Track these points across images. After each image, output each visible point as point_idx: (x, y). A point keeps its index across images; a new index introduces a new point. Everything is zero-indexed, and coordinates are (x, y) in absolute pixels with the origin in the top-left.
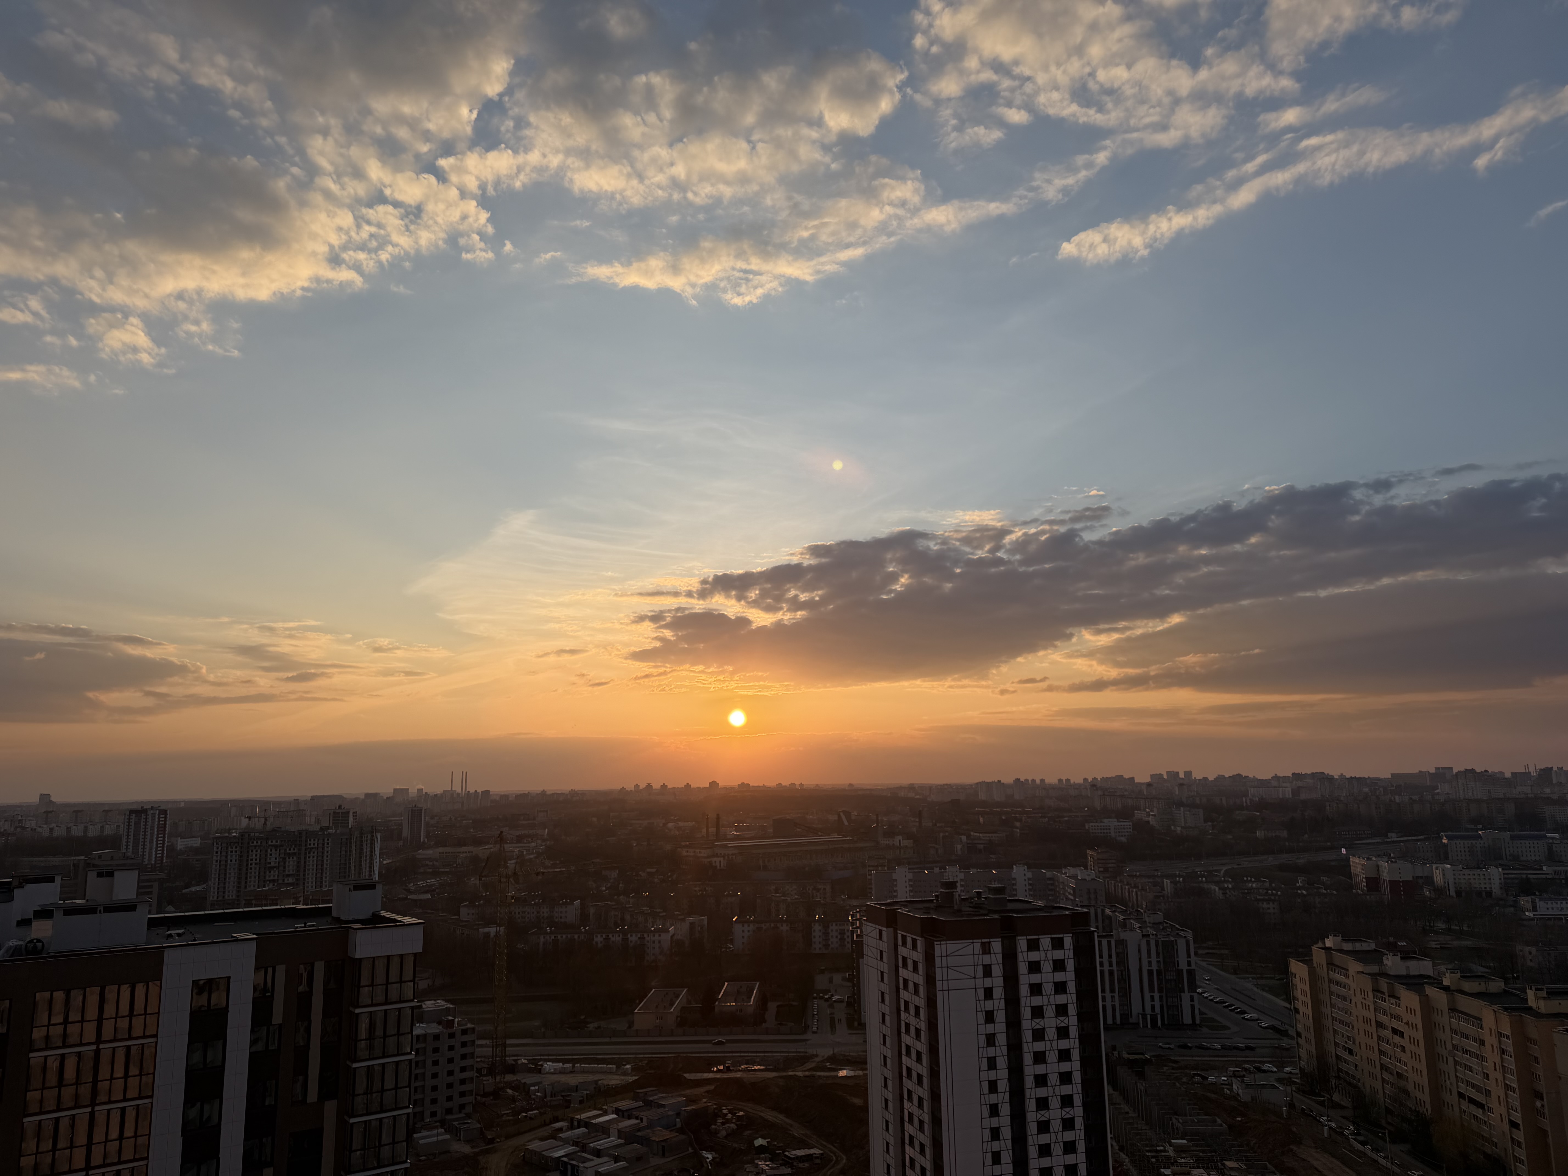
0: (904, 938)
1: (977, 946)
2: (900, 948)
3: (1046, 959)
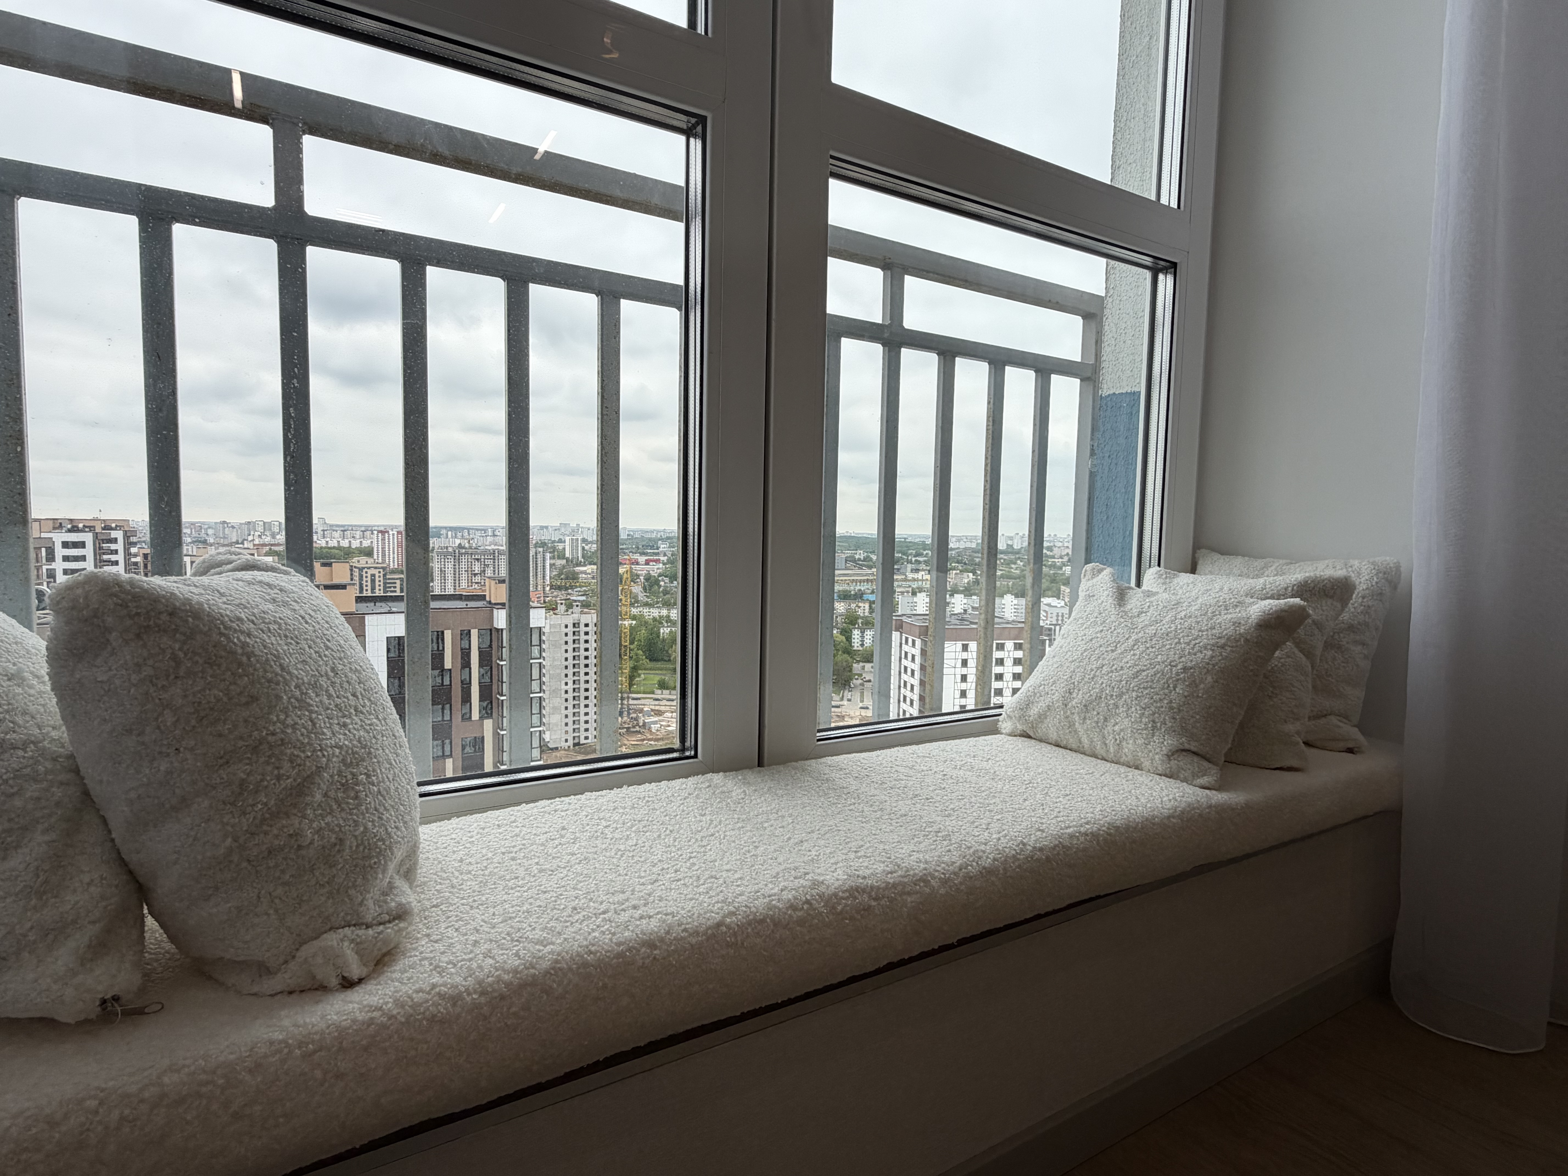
0: (907, 639)
1: (959, 645)
2: (903, 646)
3: (1009, 657)
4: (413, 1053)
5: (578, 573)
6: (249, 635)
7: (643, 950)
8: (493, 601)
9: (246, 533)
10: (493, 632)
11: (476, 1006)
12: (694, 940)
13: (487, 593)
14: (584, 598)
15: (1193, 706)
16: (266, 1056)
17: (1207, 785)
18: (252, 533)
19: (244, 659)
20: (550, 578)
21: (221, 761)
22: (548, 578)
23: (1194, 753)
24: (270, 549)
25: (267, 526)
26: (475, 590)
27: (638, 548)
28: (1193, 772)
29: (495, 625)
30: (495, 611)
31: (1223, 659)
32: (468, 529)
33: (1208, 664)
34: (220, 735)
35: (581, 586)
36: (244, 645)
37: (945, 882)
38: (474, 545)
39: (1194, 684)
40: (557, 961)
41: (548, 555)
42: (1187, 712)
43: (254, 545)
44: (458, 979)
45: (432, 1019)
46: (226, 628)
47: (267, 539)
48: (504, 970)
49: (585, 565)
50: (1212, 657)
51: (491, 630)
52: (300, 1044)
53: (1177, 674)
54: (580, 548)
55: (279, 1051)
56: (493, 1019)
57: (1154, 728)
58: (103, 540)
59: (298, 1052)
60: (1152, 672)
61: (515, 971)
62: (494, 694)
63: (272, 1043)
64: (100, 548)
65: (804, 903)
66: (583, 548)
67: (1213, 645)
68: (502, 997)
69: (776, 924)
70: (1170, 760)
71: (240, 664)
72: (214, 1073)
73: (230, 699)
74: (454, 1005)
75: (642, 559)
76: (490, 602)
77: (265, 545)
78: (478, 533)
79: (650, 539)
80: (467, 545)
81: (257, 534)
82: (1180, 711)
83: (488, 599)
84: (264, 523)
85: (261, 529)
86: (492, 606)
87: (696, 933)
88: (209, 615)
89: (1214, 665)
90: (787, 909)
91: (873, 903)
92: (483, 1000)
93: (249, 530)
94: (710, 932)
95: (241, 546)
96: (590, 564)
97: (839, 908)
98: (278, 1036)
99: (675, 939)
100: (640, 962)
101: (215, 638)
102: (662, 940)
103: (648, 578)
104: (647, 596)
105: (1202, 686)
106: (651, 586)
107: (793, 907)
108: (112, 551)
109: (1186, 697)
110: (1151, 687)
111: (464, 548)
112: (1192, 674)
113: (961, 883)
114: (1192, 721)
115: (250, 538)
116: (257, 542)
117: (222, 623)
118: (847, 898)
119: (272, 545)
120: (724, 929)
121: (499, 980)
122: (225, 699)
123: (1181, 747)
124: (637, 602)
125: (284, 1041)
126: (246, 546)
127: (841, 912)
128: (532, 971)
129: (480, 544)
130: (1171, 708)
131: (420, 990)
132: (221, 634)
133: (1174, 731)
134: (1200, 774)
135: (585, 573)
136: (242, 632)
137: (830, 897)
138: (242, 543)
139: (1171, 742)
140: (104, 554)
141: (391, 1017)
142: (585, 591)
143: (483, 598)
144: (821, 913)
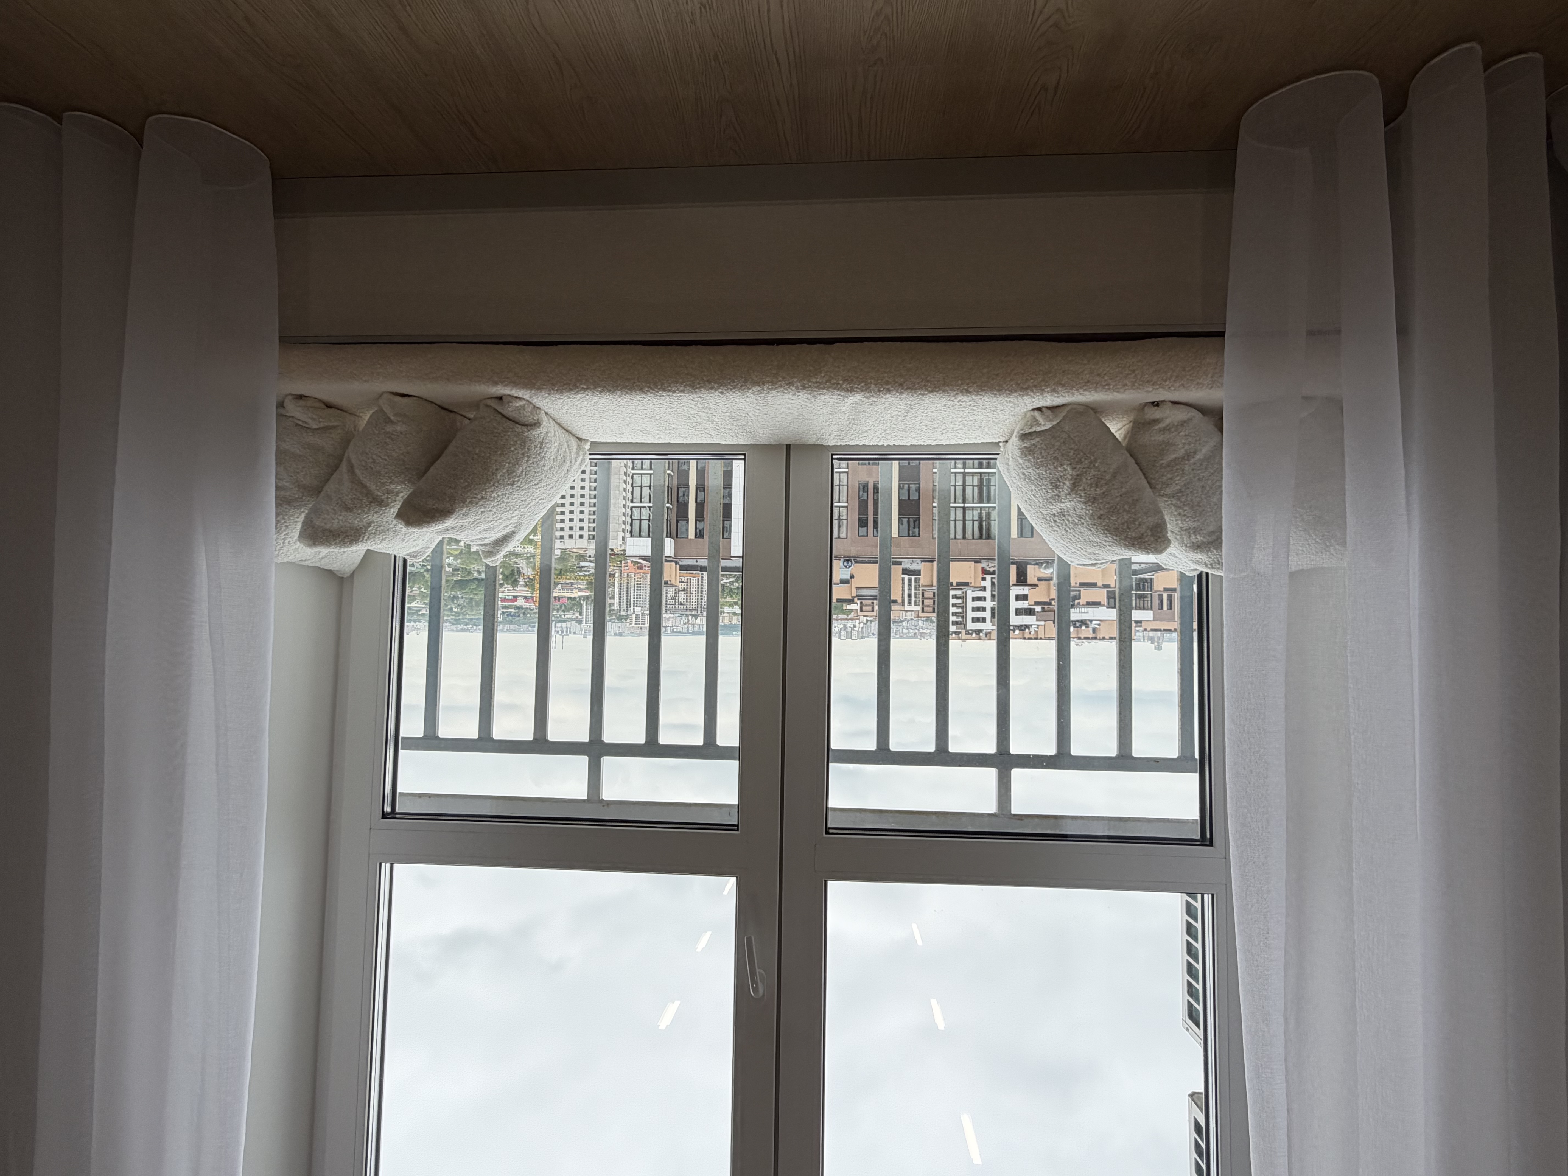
4: (1074, 376)
5: (587, 589)
6: (1105, 541)
7: (971, 390)
8: (673, 564)
9: (864, 630)
10: (676, 535)
11: (1047, 386)
12: (947, 388)
13: (678, 571)
14: (582, 564)
15: (514, 457)
16: (1121, 388)
17: (518, 400)
18: (860, 630)
19: (1106, 532)
20: (614, 586)
21: (1106, 494)
22: (617, 585)
23: (517, 423)
24: (848, 615)
25: (849, 636)
26: (686, 576)
27: (524, 613)
28: (524, 410)
29: (673, 541)
30: (672, 555)
31: (486, 489)
32: (688, 633)
33: (497, 487)
34: (1108, 503)
35: (585, 576)
36: (1107, 537)
37: (790, 384)
38: (683, 618)
39: (510, 473)
40: (1010, 394)
41: (616, 607)
42: (518, 453)
43: (859, 619)
44: (1049, 397)
45: (1063, 386)
46: (1114, 542)
47: (850, 624)
48: (1031, 396)
49: (580, 597)
50: (492, 492)
51: (677, 537)
52: (1109, 389)
53: (518, 481)
54: (584, 614)
55: (1116, 388)
56: (1041, 379)
57: (542, 443)
58: (961, 624)
59: (1111, 387)
60: (532, 483)
61: (1027, 395)
62: (676, 475)
63: (1118, 392)
64: (962, 617)
65: (881, 391)
66: (581, 614)
67: (489, 500)
68: (1035, 386)
69: (901, 385)
70: (538, 420)
71: (1107, 530)
72: (1138, 388)
73: (1107, 517)
74: (1054, 389)
75: (520, 602)
76: (677, 563)
77: (852, 619)
78: (679, 629)
79: (511, 622)
80: (690, 617)
81: (856, 629)
82: (523, 454)
83: (678, 566)
84: (851, 638)
85: (854, 633)
86: (675, 560)
87: (944, 391)
88: (1121, 546)
89: (493, 485)
90: (892, 390)
91: (841, 382)
92: (1043, 388)
93: (862, 632)
94: (937, 390)
95: (869, 619)
96: (575, 598)
97: (863, 384)
98: (1115, 394)
99: (955, 391)
100: (975, 385)
101: (1118, 538)
102: (961, 392)
103: (515, 583)
104: (516, 563)
105: (504, 471)
106: (512, 574)
107: (889, 391)
108: (956, 615)
109: (517, 464)
110: (535, 472)
111: (693, 615)
112: (509, 479)
113: (780, 381)
114: (517, 446)
115: (862, 625)
116: (857, 621)
117: (1116, 544)
118: (857, 388)
119: (846, 619)
120: (930, 389)
121: (1035, 393)
122: (1109, 516)
123: (529, 428)
124: (528, 558)
125: (1114, 391)
126: (865, 618)
127: (862, 382)
128: (1021, 393)
129: (679, 618)
130: (529, 457)
131: (1064, 397)
132: (1116, 540)
133: (530, 440)
134: (520, 408)
135: (580, 590)
136: (1108, 541)
137: (866, 390)
138: (867, 621)
139: (536, 432)
140: (961, 613)
141: (1077, 390)
142: (580, 571)
143: (682, 568)
144: (876, 385)
